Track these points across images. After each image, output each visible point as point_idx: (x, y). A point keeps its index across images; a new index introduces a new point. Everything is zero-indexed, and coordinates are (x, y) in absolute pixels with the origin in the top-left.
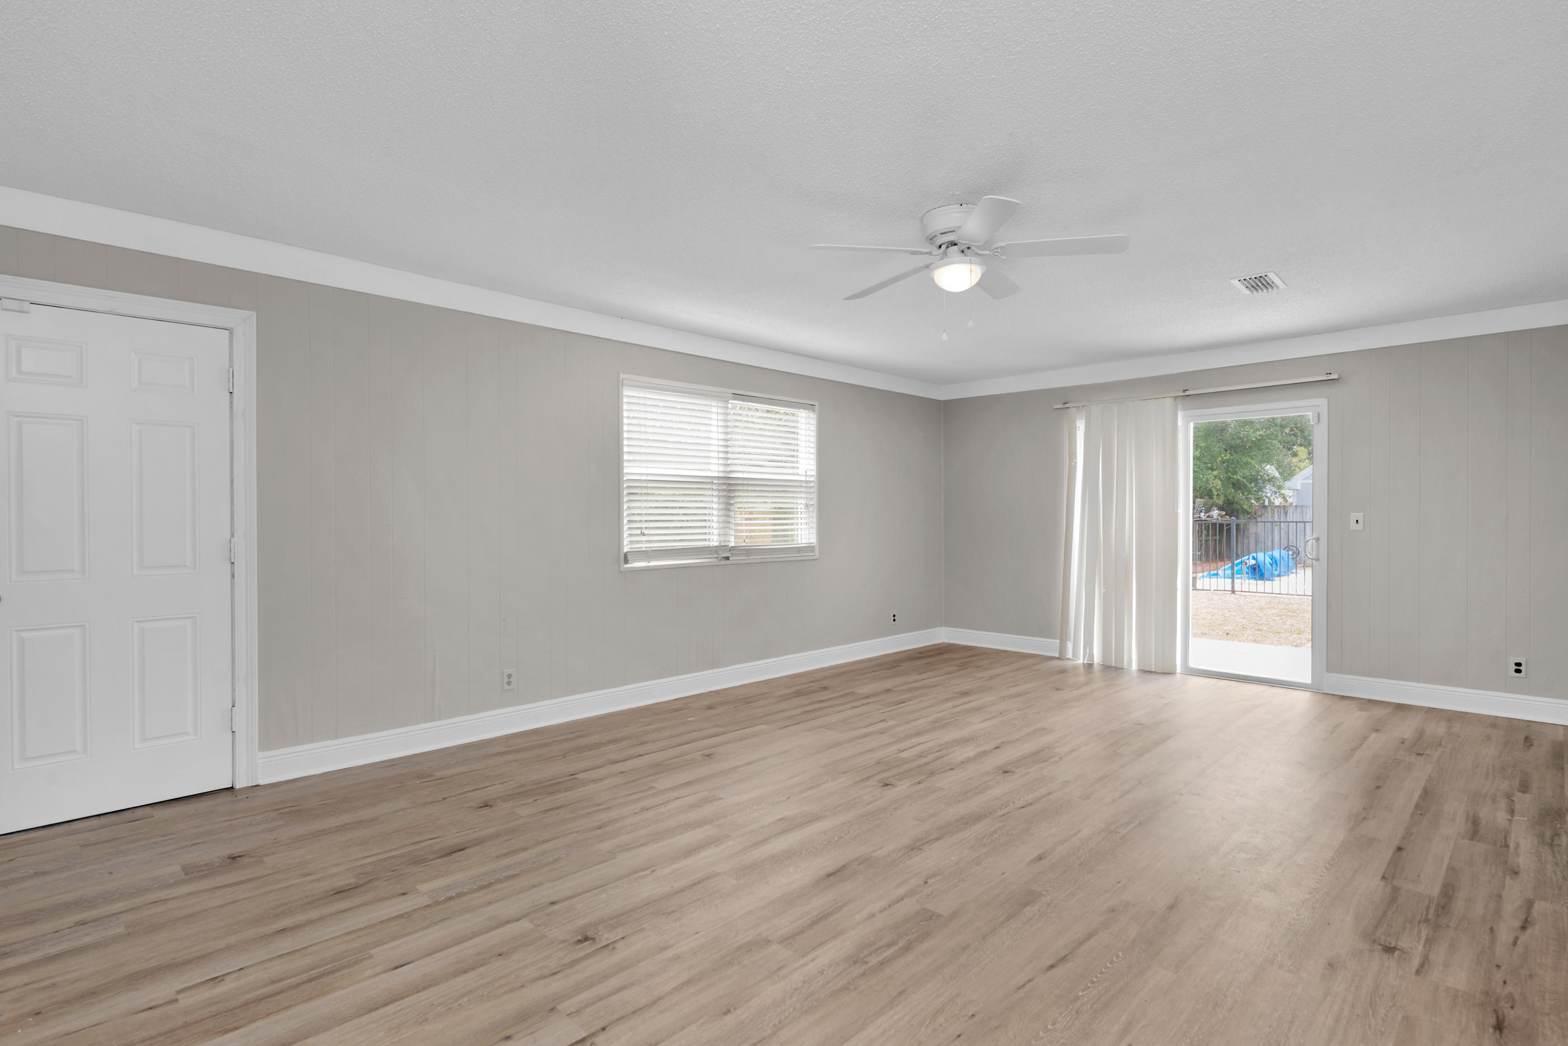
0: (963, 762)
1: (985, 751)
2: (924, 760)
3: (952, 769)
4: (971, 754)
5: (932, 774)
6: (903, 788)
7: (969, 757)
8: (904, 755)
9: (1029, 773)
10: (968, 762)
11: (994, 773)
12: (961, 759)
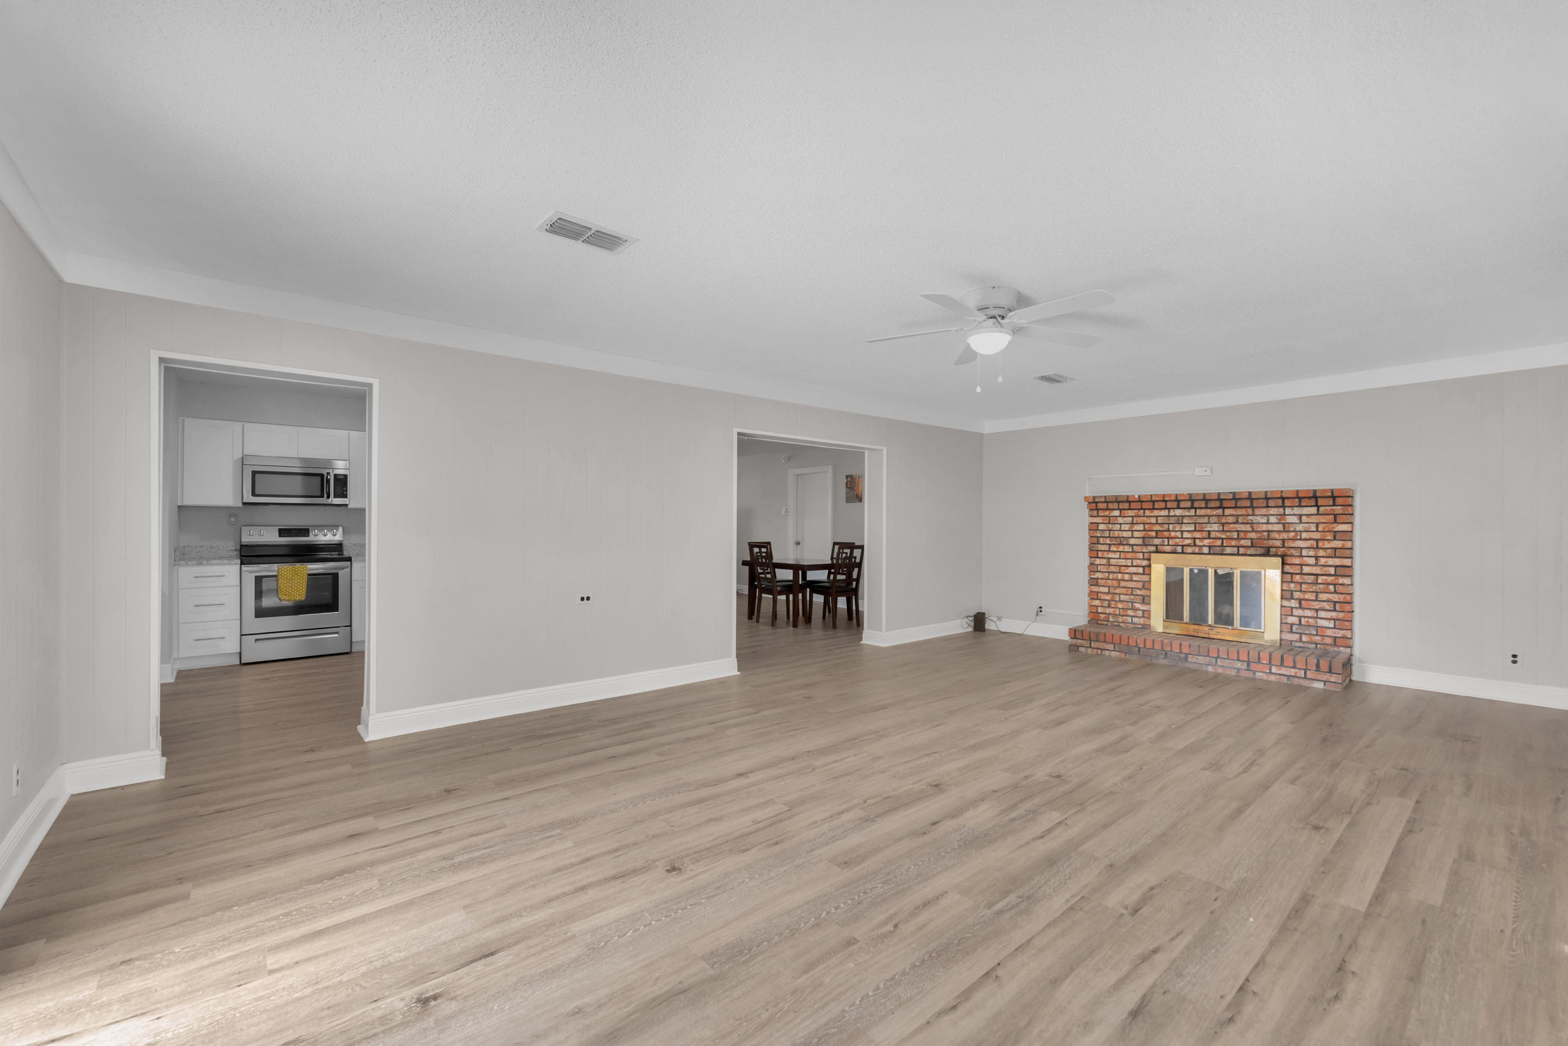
0: (983, 801)
1: (952, 818)
2: (1029, 805)
3: (994, 791)
4: (971, 813)
5: (1015, 786)
6: (1041, 773)
7: (973, 808)
8: (1056, 816)
9: (913, 784)
10: (976, 801)
11: (950, 785)
12: (984, 806)
